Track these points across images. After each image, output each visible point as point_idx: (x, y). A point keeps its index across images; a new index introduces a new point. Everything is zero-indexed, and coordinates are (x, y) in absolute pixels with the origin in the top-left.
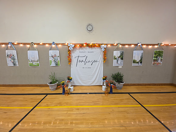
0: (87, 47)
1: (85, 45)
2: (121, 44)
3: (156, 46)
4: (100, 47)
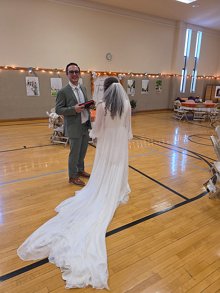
0: (107, 76)
1: (105, 73)
2: (133, 74)
3: (157, 76)
4: (118, 76)
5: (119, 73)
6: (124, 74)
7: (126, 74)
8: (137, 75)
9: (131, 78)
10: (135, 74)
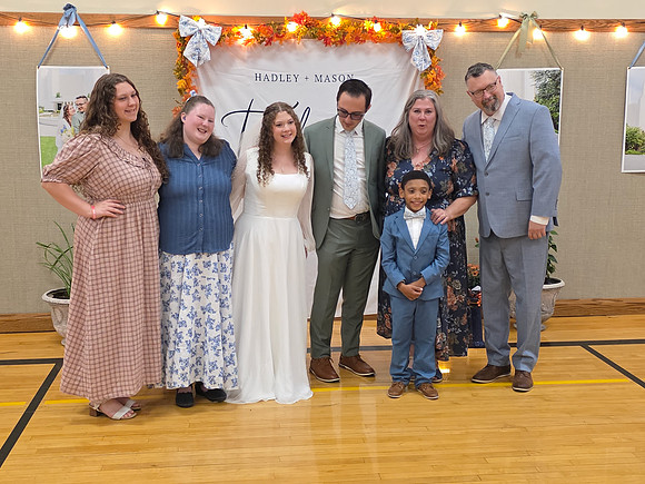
0: (310, 43)
1: (292, 27)
2: (542, 24)
4: (399, 40)
5: (414, 23)
6: (460, 32)
7: (482, 26)
8: (582, 36)
9: (519, 56)
10: (559, 27)
